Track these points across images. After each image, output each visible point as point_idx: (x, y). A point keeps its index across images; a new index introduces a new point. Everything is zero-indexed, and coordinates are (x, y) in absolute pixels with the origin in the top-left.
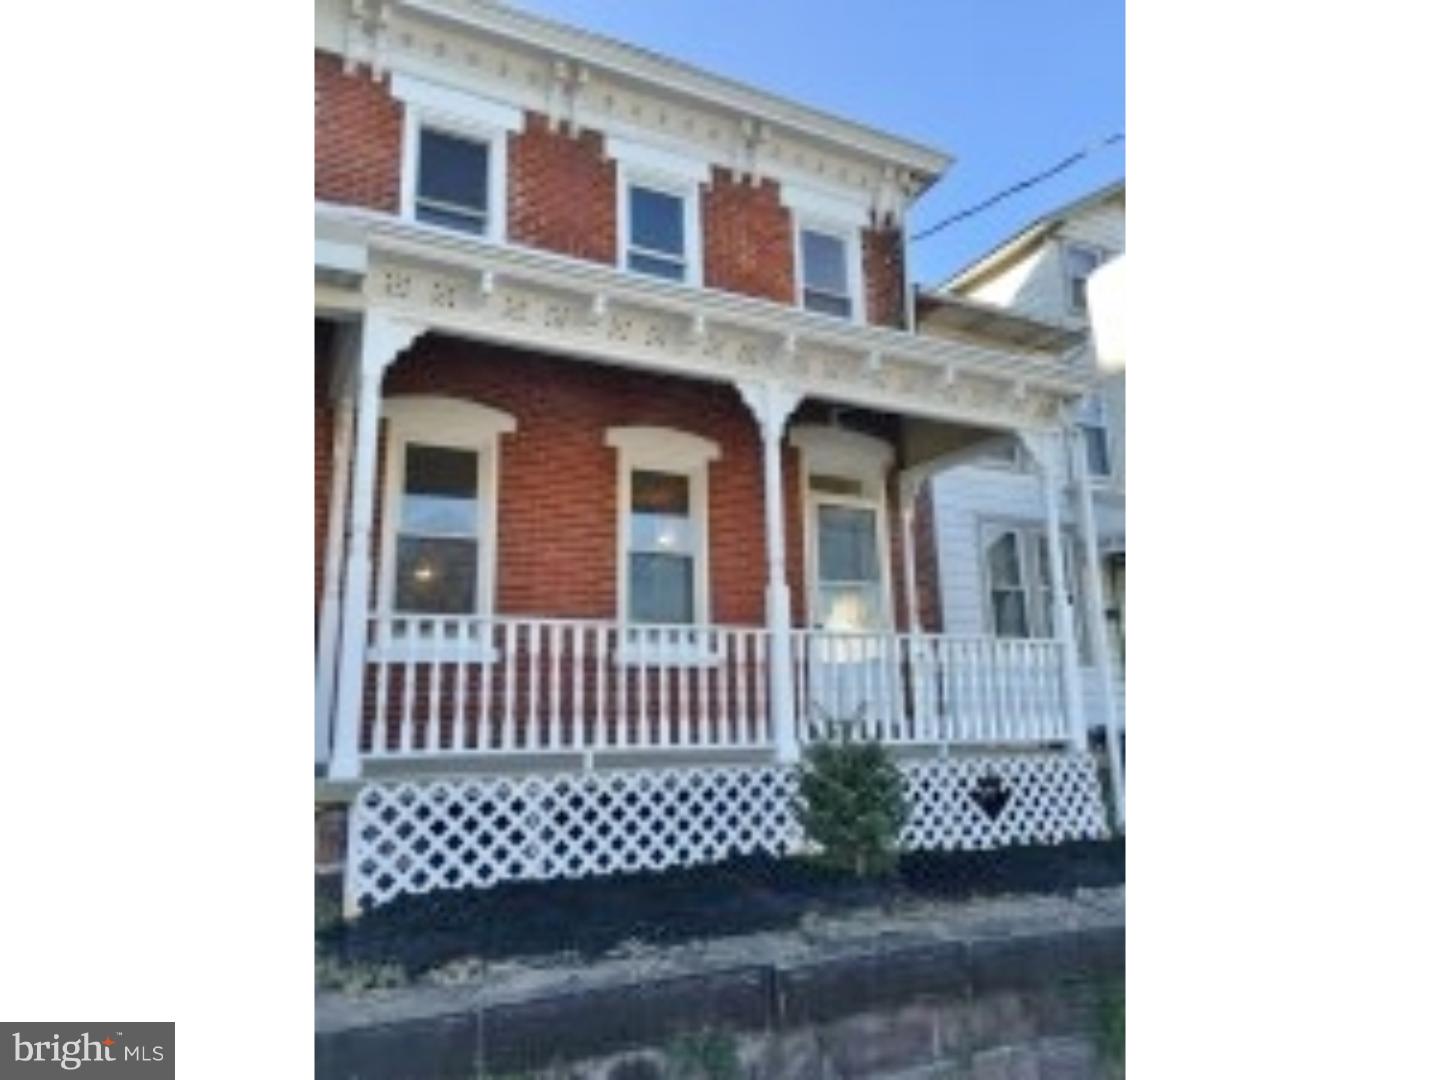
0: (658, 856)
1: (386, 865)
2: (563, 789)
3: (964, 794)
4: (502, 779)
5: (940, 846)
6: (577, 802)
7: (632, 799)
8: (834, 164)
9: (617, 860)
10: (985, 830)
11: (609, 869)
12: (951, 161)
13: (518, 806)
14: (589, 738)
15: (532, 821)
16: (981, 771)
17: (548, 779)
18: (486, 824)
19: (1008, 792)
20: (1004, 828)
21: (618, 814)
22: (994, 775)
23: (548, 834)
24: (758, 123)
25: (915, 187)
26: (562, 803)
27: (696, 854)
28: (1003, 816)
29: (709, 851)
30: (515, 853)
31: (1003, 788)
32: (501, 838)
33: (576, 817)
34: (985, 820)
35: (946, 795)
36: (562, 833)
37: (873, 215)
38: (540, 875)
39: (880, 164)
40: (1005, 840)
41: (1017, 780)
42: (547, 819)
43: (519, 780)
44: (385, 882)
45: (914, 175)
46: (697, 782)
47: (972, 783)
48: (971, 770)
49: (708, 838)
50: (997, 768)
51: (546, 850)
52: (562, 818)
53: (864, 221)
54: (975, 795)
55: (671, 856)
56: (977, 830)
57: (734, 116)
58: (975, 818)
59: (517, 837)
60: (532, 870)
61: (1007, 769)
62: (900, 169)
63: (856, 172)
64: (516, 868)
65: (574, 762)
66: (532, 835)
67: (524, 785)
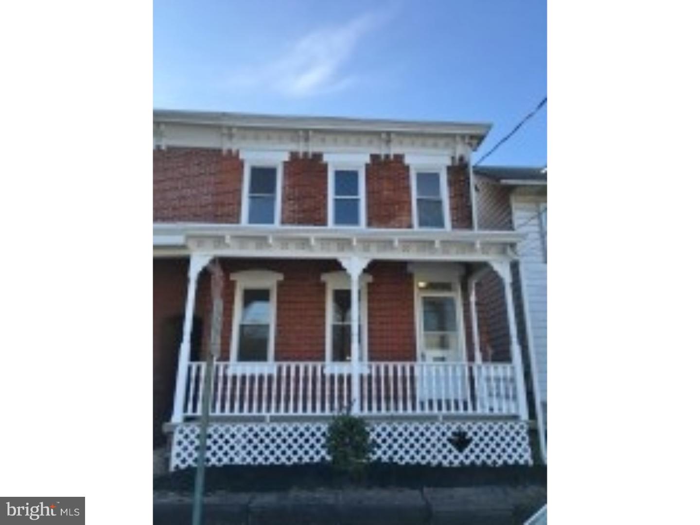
0: (289, 459)
1: (184, 455)
2: (251, 430)
3: (444, 440)
4: (227, 425)
5: (429, 463)
6: (256, 435)
7: (279, 435)
8: (430, 141)
9: (272, 459)
10: (456, 457)
11: (268, 463)
12: (489, 127)
13: (233, 436)
14: (269, 409)
15: (238, 442)
16: (454, 428)
17: (245, 426)
18: (221, 442)
19: (471, 440)
20: (467, 457)
21: (273, 441)
22: (462, 431)
23: (244, 447)
24: (388, 133)
25: (475, 142)
26: (251, 435)
27: (306, 459)
28: (467, 451)
29: (312, 458)
30: (232, 453)
31: (467, 437)
32: (226, 448)
33: (256, 441)
34: (456, 452)
35: (433, 440)
36: (250, 447)
37: (453, 158)
38: (240, 463)
39: (453, 136)
40: (467, 462)
41: (475, 434)
42: (244, 441)
43: (233, 426)
44: (184, 461)
45: (472, 137)
46: (307, 429)
47: (449, 434)
48: (449, 428)
49: (312, 453)
50: (465, 428)
51: (243, 453)
52: (250, 441)
53: (449, 162)
54: (450, 440)
55: (295, 459)
56: (451, 457)
57: (378, 134)
58: (450, 451)
59: (232, 448)
60: (237, 461)
61: (470, 428)
62: (463, 137)
63: (441, 142)
64: (232, 459)
65: (261, 419)
66: (238, 448)
67: (236, 428)
